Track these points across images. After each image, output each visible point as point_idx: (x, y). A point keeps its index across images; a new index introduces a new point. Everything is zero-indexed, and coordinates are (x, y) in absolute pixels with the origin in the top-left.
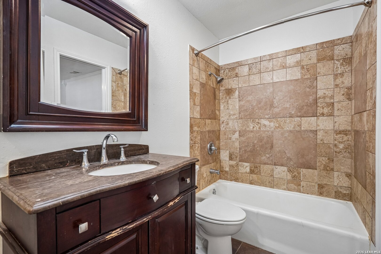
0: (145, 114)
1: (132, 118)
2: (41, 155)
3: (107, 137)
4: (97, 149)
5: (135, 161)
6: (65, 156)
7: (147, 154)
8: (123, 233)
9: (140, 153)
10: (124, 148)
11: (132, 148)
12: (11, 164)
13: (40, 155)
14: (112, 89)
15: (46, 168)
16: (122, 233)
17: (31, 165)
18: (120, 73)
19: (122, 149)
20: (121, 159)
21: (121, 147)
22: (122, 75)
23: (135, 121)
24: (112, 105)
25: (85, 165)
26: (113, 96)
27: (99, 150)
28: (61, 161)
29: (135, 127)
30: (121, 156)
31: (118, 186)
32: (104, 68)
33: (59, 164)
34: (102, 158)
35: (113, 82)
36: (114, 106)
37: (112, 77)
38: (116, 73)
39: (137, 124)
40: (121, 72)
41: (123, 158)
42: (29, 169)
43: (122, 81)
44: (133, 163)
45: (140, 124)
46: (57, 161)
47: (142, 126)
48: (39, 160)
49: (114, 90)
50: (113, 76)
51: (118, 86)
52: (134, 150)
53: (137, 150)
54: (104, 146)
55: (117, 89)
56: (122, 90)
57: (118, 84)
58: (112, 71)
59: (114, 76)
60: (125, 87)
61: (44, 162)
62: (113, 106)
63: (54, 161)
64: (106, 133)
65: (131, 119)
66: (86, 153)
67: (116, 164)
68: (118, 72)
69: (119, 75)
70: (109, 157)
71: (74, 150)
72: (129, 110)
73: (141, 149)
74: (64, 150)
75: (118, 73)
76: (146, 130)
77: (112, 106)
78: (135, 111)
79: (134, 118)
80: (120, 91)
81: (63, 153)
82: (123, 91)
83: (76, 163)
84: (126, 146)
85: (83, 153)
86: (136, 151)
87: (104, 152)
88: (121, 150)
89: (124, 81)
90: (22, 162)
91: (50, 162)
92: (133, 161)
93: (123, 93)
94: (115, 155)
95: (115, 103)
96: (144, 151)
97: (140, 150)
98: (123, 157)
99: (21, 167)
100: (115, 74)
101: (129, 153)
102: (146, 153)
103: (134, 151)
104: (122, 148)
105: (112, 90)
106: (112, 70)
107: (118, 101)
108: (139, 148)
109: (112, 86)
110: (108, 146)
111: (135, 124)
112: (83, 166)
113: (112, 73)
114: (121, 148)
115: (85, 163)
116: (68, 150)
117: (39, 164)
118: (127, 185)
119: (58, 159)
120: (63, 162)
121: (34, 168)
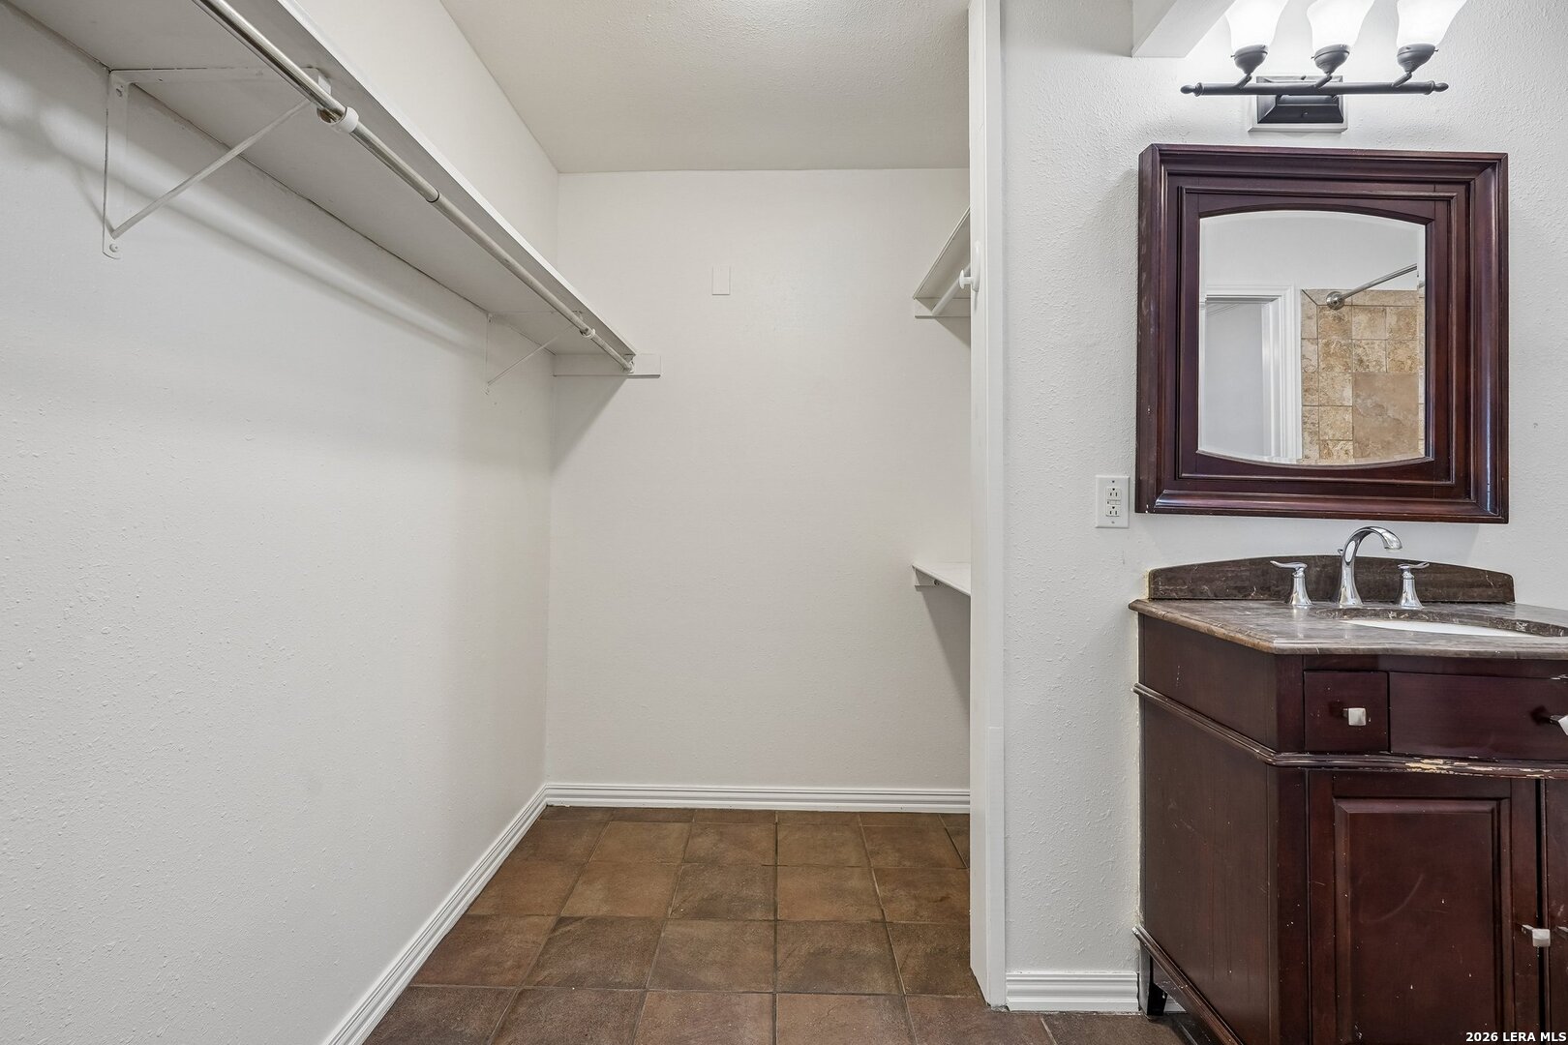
0: (1496, 464)
1: (1436, 480)
2: (1201, 565)
3: (1361, 535)
4: (1324, 566)
5: (1463, 615)
6: (1248, 573)
7: (1504, 603)
8: (1453, 775)
9: (1473, 597)
10: (1412, 571)
11: (1442, 577)
12: (1155, 576)
13: (1199, 565)
14: (1302, 368)
15: (1212, 596)
16: (1451, 772)
17: (1185, 584)
18: (1335, 302)
19: (1407, 575)
20: (1403, 601)
21: (1404, 567)
22: (1344, 309)
23: (1450, 487)
24: (1304, 423)
25: (1298, 600)
26: (1306, 391)
27: (1329, 569)
28: (1239, 584)
29: (1452, 508)
30: (1404, 595)
31: (1441, 651)
32: (1273, 300)
33: (1235, 592)
34: (1343, 590)
35: (1305, 342)
36: (1310, 427)
37: (1302, 326)
38: (1321, 308)
39: (1460, 497)
40: (1342, 300)
41: (1409, 600)
42: (1181, 590)
43: (1346, 332)
44: (1452, 622)
45: (1470, 498)
46: (1232, 584)
47: (1479, 503)
48: (1198, 575)
49: (1311, 369)
50: (1307, 322)
51: (1328, 354)
52: (1449, 584)
53: (1461, 586)
54: (1349, 557)
55: (1322, 366)
56: (1344, 365)
57: (1327, 345)
58: (1303, 305)
59: (1309, 318)
60: (1360, 351)
61: (1209, 581)
62: (1308, 426)
63: (1225, 581)
64: (1359, 525)
65: (1434, 482)
66: (1300, 573)
67: (1390, 615)
68: (1329, 300)
69: (1333, 312)
70: (1365, 592)
71: (1274, 562)
72: (1427, 453)
73: (1479, 586)
74: (1245, 560)
75: (1328, 304)
76: (1504, 519)
77: (1303, 429)
78: (1449, 454)
79: (1448, 477)
80: (1337, 370)
81: (1244, 565)
82: (1347, 367)
83: (1270, 596)
84: (1419, 566)
85: (1294, 570)
86: (1455, 590)
87: (1347, 576)
88: (1402, 577)
89: (1353, 328)
90: (1170, 575)
91: (1218, 583)
92: (1453, 615)
93: (1348, 375)
94: (1379, 591)
95: (1315, 418)
96: (1490, 593)
97: (1472, 586)
98: (1410, 597)
99: (1169, 585)
100: (1314, 310)
101: (1426, 590)
102: (1500, 600)
103: (1448, 587)
104: (1408, 570)
105: (1304, 370)
106: (1303, 299)
107: (1329, 408)
108: (1470, 580)
109: (1303, 357)
110: (1360, 563)
111: (1452, 498)
112: (1294, 603)
113: (1302, 311)
114: (1402, 570)
115: (1300, 597)
116: (1253, 562)
117: (1198, 583)
118: (1468, 656)
119: (1232, 577)
120: (1244, 587)
121: (1191, 591)
